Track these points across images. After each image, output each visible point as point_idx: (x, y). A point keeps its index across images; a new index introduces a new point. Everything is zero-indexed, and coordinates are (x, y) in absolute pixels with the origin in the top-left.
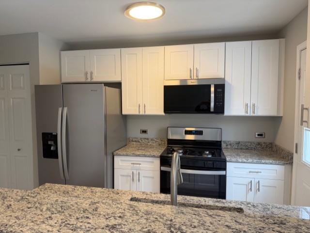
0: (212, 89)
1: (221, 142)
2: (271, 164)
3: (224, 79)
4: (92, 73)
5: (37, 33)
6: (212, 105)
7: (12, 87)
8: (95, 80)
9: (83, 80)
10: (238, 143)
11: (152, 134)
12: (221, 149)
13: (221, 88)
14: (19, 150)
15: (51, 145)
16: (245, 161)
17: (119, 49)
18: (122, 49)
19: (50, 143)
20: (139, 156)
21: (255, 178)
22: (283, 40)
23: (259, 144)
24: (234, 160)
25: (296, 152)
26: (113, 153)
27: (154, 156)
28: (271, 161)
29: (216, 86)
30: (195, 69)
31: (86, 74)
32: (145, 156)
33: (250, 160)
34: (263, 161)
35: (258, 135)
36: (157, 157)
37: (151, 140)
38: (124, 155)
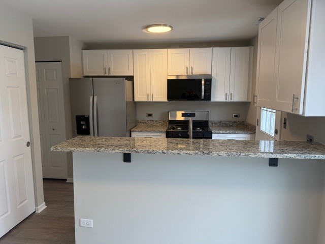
0: (203, 82)
1: (208, 121)
2: (242, 134)
3: (211, 75)
4: (109, 69)
5: (68, 37)
6: (203, 94)
7: (46, 79)
8: (112, 74)
9: (102, 74)
10: (220, 122)
11: (156, 117)
12: (208, 127)
13: (209, 81)
14: (53, 129)
15: (83, 125)
16: (225, 132)
17: (131, 50)
18: (134, 50)
19: (82, 123)
20: (150, 132)
22: (252, 47)
23: (235, 122)
24: (217, 132)
25: (258, 125)
26: (130, 130)
27: (161, 132)
28: (241, 132)
29: (206, 80)
30: (190, 67)
31: (105, 69)
32: (155, 132)
33: (228, 132)
34: (237, 132)
35: (235, 116)
36: (163, 132)
37: (156, 121)
38: (139, 132)
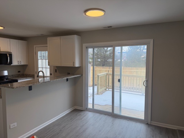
0: (8, 55)
6: (9, 61)
10: (12, 75)
13: (11, 55)
23: (19, 75)
24: (20, 79)
25: (36, 74)
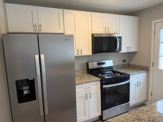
18: (64, 10)
19: (24, 88)
21: (138, 80)
23: (124, 65)
33: (137, 73)
36: (99, 81)
37: (77, 71)
